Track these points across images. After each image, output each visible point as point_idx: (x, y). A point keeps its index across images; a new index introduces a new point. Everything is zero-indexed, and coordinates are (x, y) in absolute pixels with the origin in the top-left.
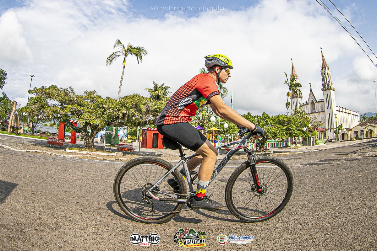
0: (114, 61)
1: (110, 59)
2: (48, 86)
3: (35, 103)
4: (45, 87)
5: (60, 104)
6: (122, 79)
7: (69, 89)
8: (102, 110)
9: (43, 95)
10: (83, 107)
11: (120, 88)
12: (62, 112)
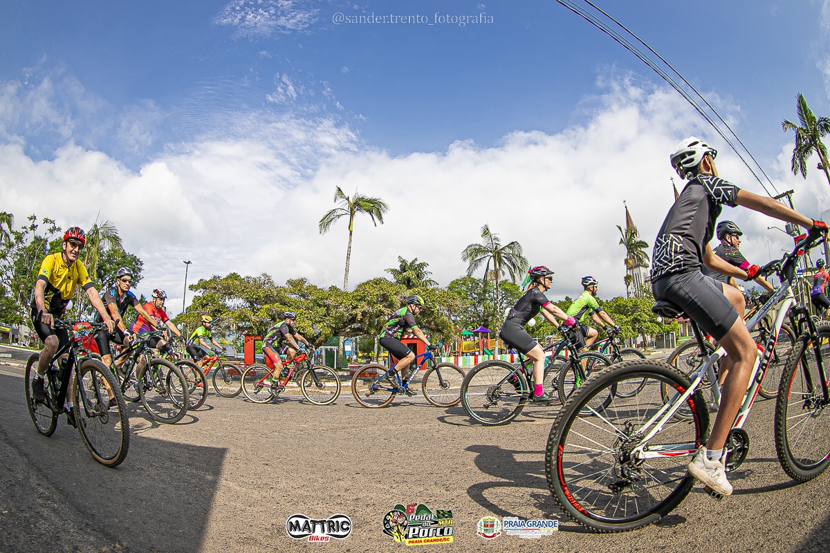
0: (332, 225)
1: (326, 222)
2: (224, 275)
3: (203, 307)
4: (219, 277)
5: (248, 304)
6: (349, 254)
7: (263, 278)
8: (322, 310)
9: (218, 291)
10: (289, 307)
11: (347, 271)
12: (253, 318)
